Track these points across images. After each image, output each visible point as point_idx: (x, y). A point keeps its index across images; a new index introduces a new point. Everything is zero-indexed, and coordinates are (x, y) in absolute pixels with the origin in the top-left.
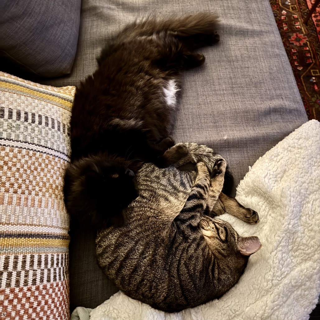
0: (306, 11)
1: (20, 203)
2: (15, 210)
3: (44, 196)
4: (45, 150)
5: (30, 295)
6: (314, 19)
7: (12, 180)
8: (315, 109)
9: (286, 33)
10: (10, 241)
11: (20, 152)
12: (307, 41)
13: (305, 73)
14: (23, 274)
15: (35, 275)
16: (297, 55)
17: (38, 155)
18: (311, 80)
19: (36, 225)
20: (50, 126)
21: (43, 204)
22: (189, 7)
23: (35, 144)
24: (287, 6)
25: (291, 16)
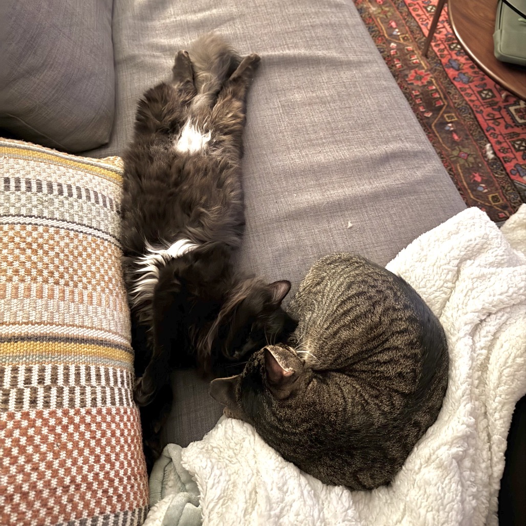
0: (423, 40)
1: (64, 297)
2: (58, 306)
3: (94, 289)
4: (90, 231)
5: (90, 420)
6: (436, 49)
7: (51, 267)
8: (460, 166)
9: (400, 71)
10: (56, 346)
11: (57, 233)
12: (431, 77)
13: (437, 119)
14: (78, 390)
15: (94, 393)
16: (421, 98)
17: (81, 237)
18: (447, 128)
19: (88, 328)
20: (93, 201)
21: (95, 301)
22: (259, 43)
23: (75, 222)
24: (397, 37)
25: (404, 48)
